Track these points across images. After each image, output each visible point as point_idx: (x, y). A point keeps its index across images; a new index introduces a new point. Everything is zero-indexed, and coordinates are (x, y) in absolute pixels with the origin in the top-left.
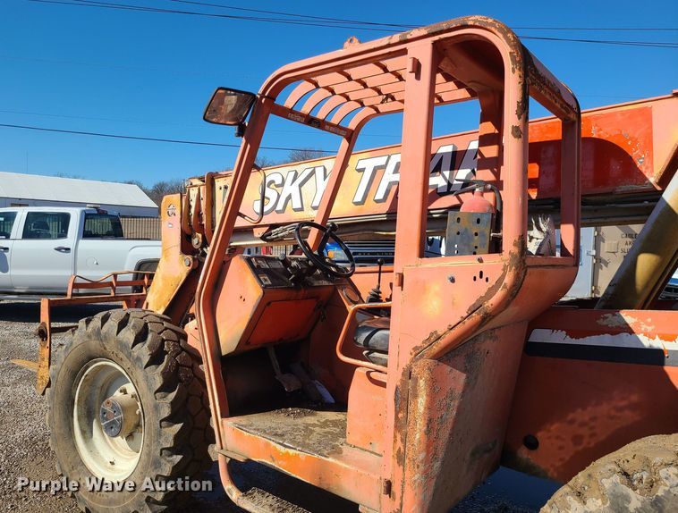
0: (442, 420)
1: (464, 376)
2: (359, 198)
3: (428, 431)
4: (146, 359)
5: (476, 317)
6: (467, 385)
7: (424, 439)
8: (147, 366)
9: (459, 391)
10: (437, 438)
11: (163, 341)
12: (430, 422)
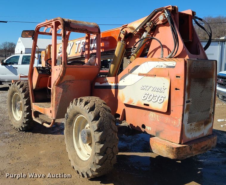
0: (58, 98)
1: (62, 89)
2: (76, 52)
3: (56, 100)
4: (22, 91)
5: (59, 77)
6: (63, 91)
7: (55, 102)
8: (22, 93)
9: (61, 92)
10: (57, 101)
11: (26, 87)
12: (56, 98)
